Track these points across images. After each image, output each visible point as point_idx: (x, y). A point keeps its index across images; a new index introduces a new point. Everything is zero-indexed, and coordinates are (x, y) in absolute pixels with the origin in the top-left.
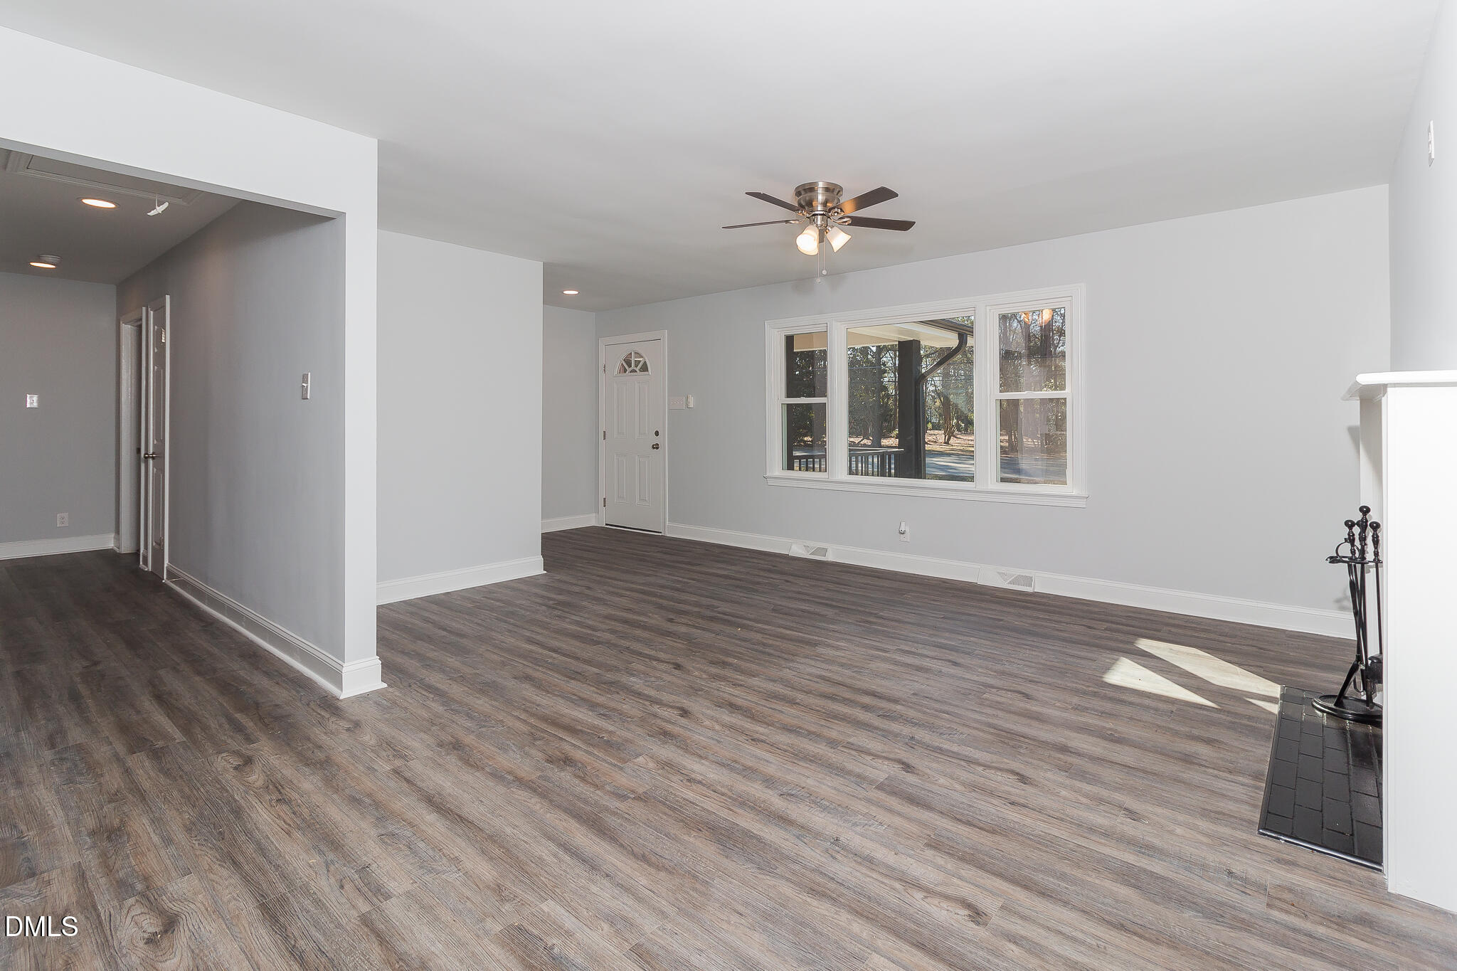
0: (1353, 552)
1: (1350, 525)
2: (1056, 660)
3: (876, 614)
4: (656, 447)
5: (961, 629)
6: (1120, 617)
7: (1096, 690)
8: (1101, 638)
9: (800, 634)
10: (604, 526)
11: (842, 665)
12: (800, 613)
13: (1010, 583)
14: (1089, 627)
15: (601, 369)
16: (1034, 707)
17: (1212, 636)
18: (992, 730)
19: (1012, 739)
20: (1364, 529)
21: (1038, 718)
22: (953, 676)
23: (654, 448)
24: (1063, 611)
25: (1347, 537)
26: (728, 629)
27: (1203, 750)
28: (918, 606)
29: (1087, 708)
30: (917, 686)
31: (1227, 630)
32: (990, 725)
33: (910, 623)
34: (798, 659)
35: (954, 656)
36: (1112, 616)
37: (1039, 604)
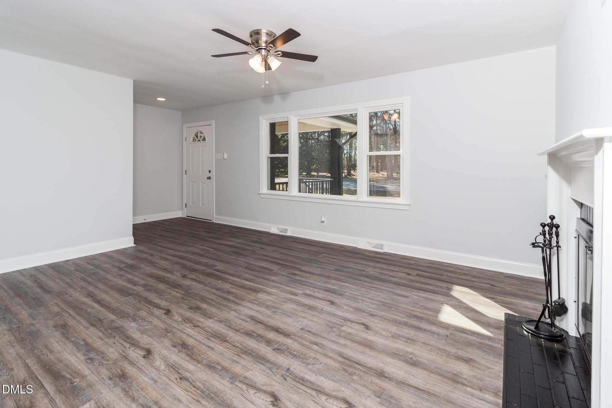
0: (545, 241)
1: (543, 225)
2: (388, 298)
3: (300, 268)
4: (209, 178)
5: (342, 278)
6: (424, 266)
7: (406, 320)
8: (413, 281)
9: (253, 284)
10: (186, 217)
11: (267, 307)
12: (260, 269)
13: (373, 247)
14: (408, 274)
15: (184, 139)
16: (370, 337)
17: (469, 278)
18: (341, 359)
19: (351, 366)
20: (551, 228)
21: (369, 346)
22: (328, 313)
23: (208, 179)
24: (397, 264)
25: (542, 232)
26: (213, 281)
27: (463, 369)
28: (324, 263)
29: (399, 336)
30: (306, 322)
31: (475, 274)
32: (341, 355)
33: (316, 274)
34: (245, 303)
35: (332, 297)
36: (420, 266)
37: (385, 259)
